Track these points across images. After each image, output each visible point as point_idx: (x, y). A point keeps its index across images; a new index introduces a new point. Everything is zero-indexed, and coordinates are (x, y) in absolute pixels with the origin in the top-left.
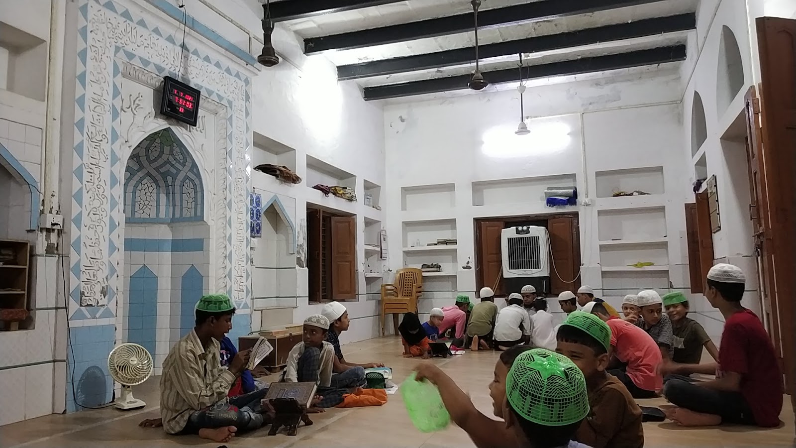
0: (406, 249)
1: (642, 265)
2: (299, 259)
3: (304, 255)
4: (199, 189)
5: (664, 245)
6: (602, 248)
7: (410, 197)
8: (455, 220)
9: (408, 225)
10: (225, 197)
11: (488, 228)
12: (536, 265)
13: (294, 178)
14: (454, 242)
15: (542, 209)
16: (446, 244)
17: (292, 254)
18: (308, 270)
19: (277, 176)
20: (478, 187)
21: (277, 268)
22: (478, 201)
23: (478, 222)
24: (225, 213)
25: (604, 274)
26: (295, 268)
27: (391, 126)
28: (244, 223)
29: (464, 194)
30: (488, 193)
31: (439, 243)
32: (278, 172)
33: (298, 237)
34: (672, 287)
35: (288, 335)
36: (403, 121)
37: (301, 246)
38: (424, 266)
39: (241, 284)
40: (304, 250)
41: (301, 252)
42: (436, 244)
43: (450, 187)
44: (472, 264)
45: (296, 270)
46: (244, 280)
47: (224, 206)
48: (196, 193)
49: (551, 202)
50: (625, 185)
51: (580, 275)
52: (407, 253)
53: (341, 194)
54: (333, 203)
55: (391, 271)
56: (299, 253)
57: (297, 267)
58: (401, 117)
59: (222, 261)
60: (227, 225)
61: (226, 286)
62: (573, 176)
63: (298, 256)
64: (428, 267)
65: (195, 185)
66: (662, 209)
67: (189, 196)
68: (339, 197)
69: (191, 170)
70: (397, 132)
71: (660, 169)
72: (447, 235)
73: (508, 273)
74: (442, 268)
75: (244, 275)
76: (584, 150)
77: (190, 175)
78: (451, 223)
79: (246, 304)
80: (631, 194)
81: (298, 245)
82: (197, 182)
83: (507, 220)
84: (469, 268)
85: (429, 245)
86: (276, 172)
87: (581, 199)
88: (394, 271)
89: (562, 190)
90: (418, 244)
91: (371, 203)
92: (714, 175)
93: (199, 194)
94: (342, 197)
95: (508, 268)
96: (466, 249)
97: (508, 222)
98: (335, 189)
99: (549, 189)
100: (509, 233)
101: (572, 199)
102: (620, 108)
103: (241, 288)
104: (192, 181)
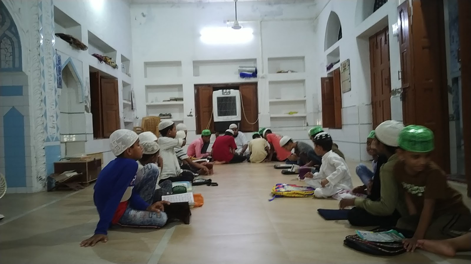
0: (148, 104)
1: (293, 113)
2: (86, 106)
3: (89, 104)
4: (16, 45)
5: (304, 102)
6: (271, 103)
7: (149, 69)
8: (181, 85)
9: (149, 88)
10: (39, 54)
11: (203, 91)
12: (235, 114)
13: (83, 46)
14: (182, 99)
15: (237, 79)
16: (176, 100)
17: (81, 103)
18: (92, 115)
19: (71, 43)
20: (197, 64)
21: (69, 113)
22: (196, 74)
23: (197, 87)
24: (39, 66)
25: (272, 119)
26: (84, 113)
27: (136, 19)
28: (53, 75)
29: (187, 69)
30: (202, 68)
31: (171, 100)
32: (72, 40)
33: (85, 91)
34: (307, 125)
35: (93, 159)
36: (144, 16)
37: (87, 97)
38: (161, 115)
39: (54, 122)
40: (89, 100)
41: (87, 101)
42: (168, 101)
43: (178, 64)
44: (194, 114)
45: (85, 114)
46: (55, 119)
47: (37, 61)
48: (13, 49)
49: (243, 75)
50: (284, 66)
51: (258, 120)
52: (149, 107)
53: (109, 62)
54: (104, 68)
55: (138, 118)
56: (86, 102)
57: (86, 113)
58: (143, 14)
59: (39, 104)
60: (42, 76)
61: (43, 123)
62: (255, 60)
63: (86, 105)
64: (164, 115)
65: (12, 42)
66: (303, 81)
67: (7, 51)
68: (108, 64)
69: (9, 29)
70: (140, 24)
71: (303, 58)
72: (176, 95)
73: (217, 119)
74: (172, 116)
75: (55, 115)
76: (262, 44)
77: (8, 33)
78: (179, 87)
79: (57, 138)
80: (287, 72)
81: (85, 96)
82: (14, 39)
83: (214, 86)
84: (191, 116)
85: (164, 101)
86: (70, 39)
87: (259, 74)
88: (140, 118)
89: (248, 68)
90: (156, 100)
91: (125, 71)
92: (348, 59)
93: (17, 50)
94: (109, 64)
95: (217, 116)
96: (189, 104)
97: (216, 87)
98: (106, 58)
99: (240, 67)
100: (217, 94)
101: (254, 74)
102: (282, 20)
103: (54, 125)
104: (10, 39)
